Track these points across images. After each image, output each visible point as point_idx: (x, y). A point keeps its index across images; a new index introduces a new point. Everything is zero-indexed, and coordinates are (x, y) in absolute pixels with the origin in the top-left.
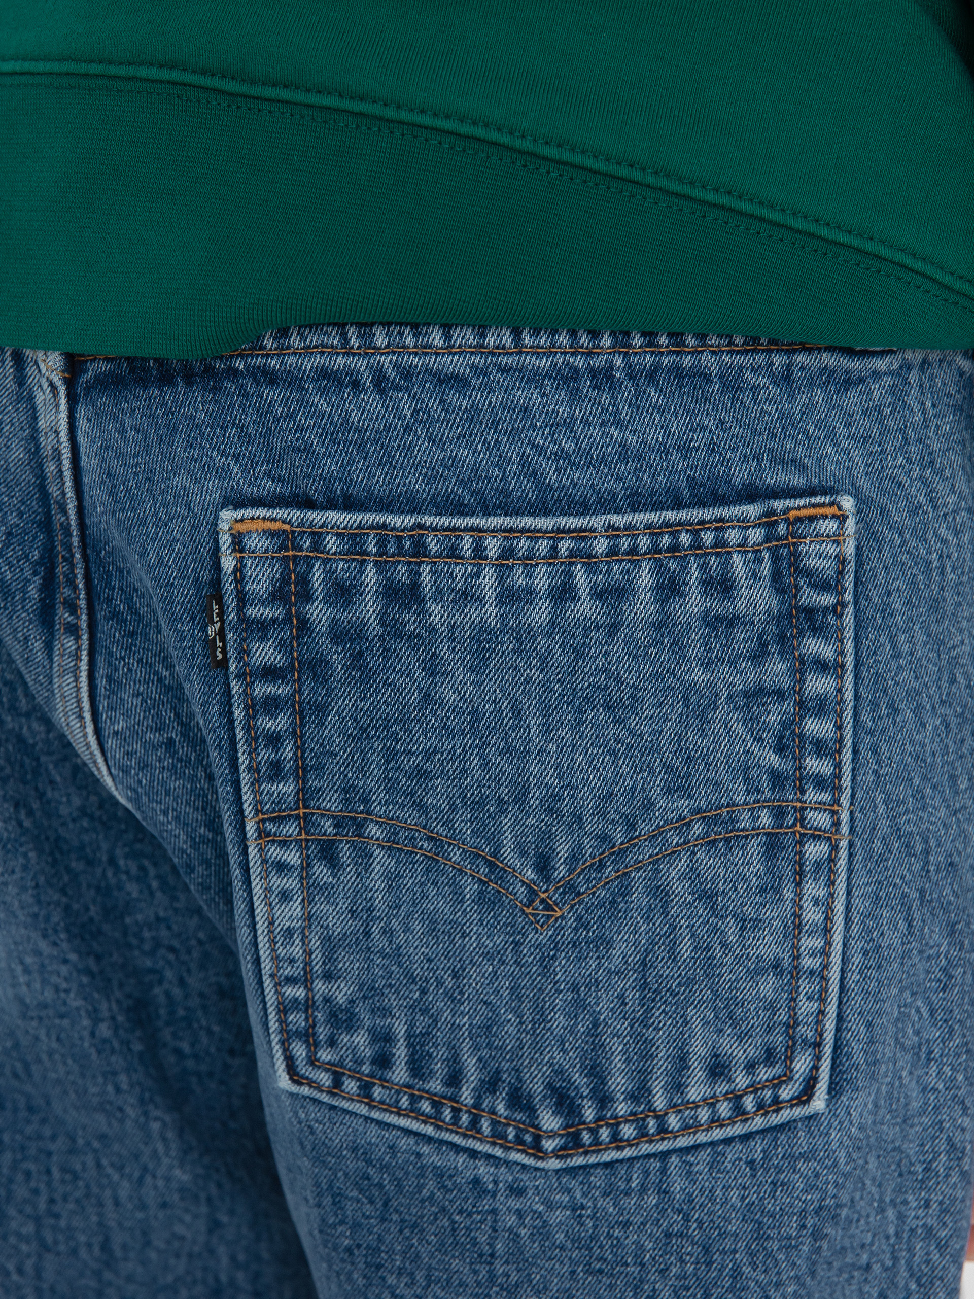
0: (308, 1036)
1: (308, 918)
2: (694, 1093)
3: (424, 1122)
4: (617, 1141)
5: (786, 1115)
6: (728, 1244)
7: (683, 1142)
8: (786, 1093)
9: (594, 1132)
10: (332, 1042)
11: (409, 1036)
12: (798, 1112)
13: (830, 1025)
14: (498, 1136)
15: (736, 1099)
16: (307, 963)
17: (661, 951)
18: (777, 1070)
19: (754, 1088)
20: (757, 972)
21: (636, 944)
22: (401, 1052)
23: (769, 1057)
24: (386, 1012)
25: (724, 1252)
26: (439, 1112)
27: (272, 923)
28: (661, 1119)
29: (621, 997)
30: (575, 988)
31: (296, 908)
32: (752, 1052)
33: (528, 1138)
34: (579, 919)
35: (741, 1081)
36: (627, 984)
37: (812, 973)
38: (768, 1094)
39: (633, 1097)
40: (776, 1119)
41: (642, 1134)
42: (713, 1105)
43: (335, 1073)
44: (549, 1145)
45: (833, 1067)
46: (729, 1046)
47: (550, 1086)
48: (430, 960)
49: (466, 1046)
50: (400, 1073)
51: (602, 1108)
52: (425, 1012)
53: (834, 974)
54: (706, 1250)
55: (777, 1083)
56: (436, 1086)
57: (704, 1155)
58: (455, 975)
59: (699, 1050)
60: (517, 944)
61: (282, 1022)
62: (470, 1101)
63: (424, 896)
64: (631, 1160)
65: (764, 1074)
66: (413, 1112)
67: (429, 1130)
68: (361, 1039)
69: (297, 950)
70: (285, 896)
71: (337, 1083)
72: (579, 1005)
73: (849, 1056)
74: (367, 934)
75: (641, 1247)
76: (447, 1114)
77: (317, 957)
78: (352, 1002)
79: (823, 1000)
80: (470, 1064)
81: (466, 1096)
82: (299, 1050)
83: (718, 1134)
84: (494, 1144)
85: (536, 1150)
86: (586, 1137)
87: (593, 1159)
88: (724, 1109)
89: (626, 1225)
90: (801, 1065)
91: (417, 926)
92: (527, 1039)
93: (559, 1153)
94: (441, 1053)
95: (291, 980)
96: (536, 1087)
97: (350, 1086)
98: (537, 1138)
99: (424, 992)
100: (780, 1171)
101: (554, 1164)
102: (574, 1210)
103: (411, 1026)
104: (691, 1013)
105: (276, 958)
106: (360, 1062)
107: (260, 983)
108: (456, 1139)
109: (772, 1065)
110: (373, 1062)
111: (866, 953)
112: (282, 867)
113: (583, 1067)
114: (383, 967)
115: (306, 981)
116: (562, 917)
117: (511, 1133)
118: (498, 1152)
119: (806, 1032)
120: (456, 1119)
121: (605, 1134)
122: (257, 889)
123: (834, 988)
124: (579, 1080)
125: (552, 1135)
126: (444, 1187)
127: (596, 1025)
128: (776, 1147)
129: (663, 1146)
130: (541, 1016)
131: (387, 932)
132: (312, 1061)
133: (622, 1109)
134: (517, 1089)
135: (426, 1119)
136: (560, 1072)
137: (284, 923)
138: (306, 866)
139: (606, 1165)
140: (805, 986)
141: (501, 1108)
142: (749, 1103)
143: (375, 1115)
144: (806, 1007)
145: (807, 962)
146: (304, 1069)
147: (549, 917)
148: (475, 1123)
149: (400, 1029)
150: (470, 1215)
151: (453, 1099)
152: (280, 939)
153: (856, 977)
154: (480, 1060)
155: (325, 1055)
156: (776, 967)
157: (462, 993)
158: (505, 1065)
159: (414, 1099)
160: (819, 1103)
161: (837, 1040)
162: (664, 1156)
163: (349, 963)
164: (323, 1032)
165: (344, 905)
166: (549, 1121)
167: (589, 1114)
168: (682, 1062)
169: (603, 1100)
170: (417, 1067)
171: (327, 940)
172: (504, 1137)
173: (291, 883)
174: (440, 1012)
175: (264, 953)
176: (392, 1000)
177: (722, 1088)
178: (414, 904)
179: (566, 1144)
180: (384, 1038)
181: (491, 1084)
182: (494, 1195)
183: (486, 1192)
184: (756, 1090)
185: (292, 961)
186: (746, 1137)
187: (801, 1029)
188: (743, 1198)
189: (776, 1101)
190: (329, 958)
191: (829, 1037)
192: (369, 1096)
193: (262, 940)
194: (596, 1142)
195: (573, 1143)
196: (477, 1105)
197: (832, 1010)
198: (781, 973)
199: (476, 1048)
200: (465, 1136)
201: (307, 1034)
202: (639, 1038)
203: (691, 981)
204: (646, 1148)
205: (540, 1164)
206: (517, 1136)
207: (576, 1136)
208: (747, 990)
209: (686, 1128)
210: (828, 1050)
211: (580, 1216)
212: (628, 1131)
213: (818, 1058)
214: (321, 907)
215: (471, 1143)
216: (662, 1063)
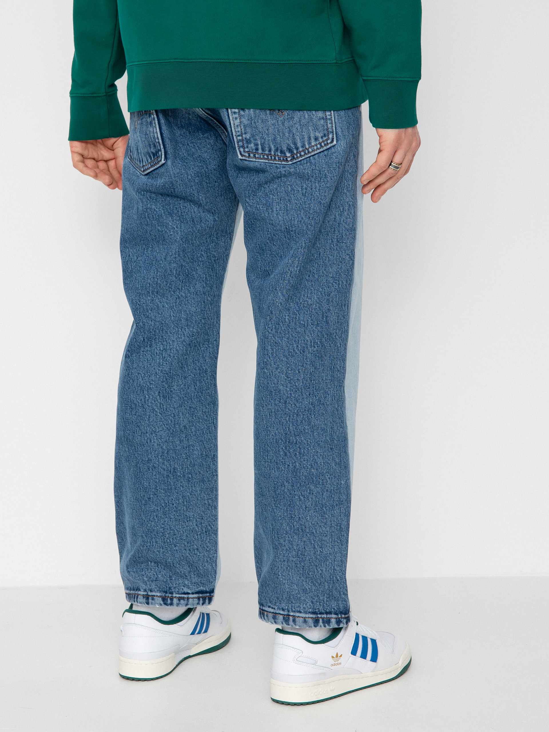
0: (243, 147)
1: (241, 122)
2: (313, 144)
3: (266, 160)
4: (301, 156)
5: (330, 145)
6: (324, 169)
7: (313, 154)
8: (329, 142)
9: (297, 155)
10: (247, 147)
11: (261, 144)
12: (332, 145)
13: (334, 128)
14: (279, 160)
15: (320, 144)
16: (241, 132)
17: (303, 118)
18: (327, 138)
19: (323, 141)
20: (320, 119)
21: (298, 117)
22: (260, 147)
23: (325, 136)
24: (256, 140)
25: (323, 171)
26: (268, 157)
27: (234, 125)
28: (308, 150)
29: (297, 128)
30: (289, 128)
31: (238, 120)
32: (322, 135)
33: (285, 159)
34: (288, 114)
35: (321, 140)
36: (297, 125)
37: (329, 119)
38: (326, 142)
39: (302, 147)
40: (328, 147)
41: (305, 154)
42: (317, 146)
43: (249, 153)
44: (289, 159)
45: (336, 136)
46: (317, 134)
47: (287, 148)
48: (263, 128)
49: (271, 144)
50: (260, 151)
51: (297, 150)
52: (263, 138)
53: (333, 119)
54: (320, 171)
55: (327, 140)
56: (267, 152)
57: (316, 156)
58: (267, 130)
59: (312, 135)
60: (277, 121)
61: (238, 145)
62: (273, 154)
63: (260, 114)
64: (304, 159)
65: (325, 139)
66: (264, 158)
67: (267, 161)
68: (252, 145)
69: (239, 129)
70: (236, 118)
71: (249, 155)
72: (290, 131)
73: (338, 134)
74: (251, 123)
75: (308, 173)
76: (270, 157)
77: (243, 130)
78: (250, 138)
79: (332, 124)
80: (272, 147)
81: (273, 153)
82: (242, 150)
83: (318, 151)
84: (279, 161)
85: (287, 160)
86: (295, 156)
87: (297, 160)
88: (319, 146)
89: (305, 169)
90: (331, 136)
91: (260, 121)
92: (282, 140)
93: (291, 160)
94: (267, 146)
95: (239, 136)
96: (285, 149)
97: (252, 155)
98: (287, 159)
99: (262, 135)
100: (330, 156)
101: (290, 163)
102: (295, 168)
103: (261, 142)
104: (310, 128)
105: (236, 132)
106: (253, 150)
107: (233, 138)
108: (272, 162)
109: (326, 137)
110: (255, 150)
111: (338, 116)
112: (235, 113)
113: (293, 143)
114: (255, 130)
115: (241, 135)
116: (285, 114)
117: (282, 159)
118: (280, 163)
119: (330, 130)
120: (271, 158)
121: (298, 155)
122: (231, 118)
123: (333, 121)
124: (292, 146)
125: (289, 157)
126: (271, 168)
127: (293, 134)
128: (329, 152)
129: (309, 155)
130: (284, 134)
131: (255, 122)
132: (244, 151)
133: (301, 149)
134: (282, 150)
135: (266, 159)
136: (289, 145)
137: (236, 124)
138: (239, 112)
139: (300, 161)
140: (329, 122)
141: (279, 154)
142: (323, 144)
143: (257, 160)
144: (329, 125)
145: (328, 117)
146: (243, 153)
147: (282, 114)
148: (275, 158)
149: (259, 143)
150: (276, 173)
151: (270, 154)
152: (236, 128)
153: (337, 120)
154: (274, 146)
155: (246, 150)
156: (323, 118)
157: (269, 133)
158: (279, 146)
159: (263, 156)
160: (335, 142)
161: (336, 132)
162: (309, 157)
163: (249, 130)
164: (245, 145)
165: (247, 118)
166: (288, 155)
167: (295, 152)
168: (310, 138)
169: (297, 149)
170: (263, 150)
171: (244, 126)
172: (281, 160)
173: (237, 116)
174: (266, 138)
175: (233, 131)
176: (257, 137)
177: (317, 142)
178: (259, 116)
179: (292, 158)
180: (257, 145)
181: (277, 150)
182: (280, 168)
183: (278, 168)
184: (324, 142)
185: (239, 132)
186: (323, 151)
187: (329, 130)
188: (325, 161)
189: (327, 143)
190: (245, 130)
191: (334, 130)
192: (255, 157)
193: (233, 128)
194: (297, 157)
195: (293, 158)
196: (275, 155)
197: (334, 125)
198: (324, 119)
199: (273, 143)
200: (274, 161)
201: (243, 146)
202: (301, 135)
203: (309, 122)
204: (306, 156)
205: (288, 163)
206: (283, 159)
207: (293, 157)
208: (319, 123)
209: (313, 151)
210: (335, 133)
211: (296, 169)
212: (302, 153)
213: (333, 135)
214: (243, 119)
215: (275, 162)
216: (306, 139)
